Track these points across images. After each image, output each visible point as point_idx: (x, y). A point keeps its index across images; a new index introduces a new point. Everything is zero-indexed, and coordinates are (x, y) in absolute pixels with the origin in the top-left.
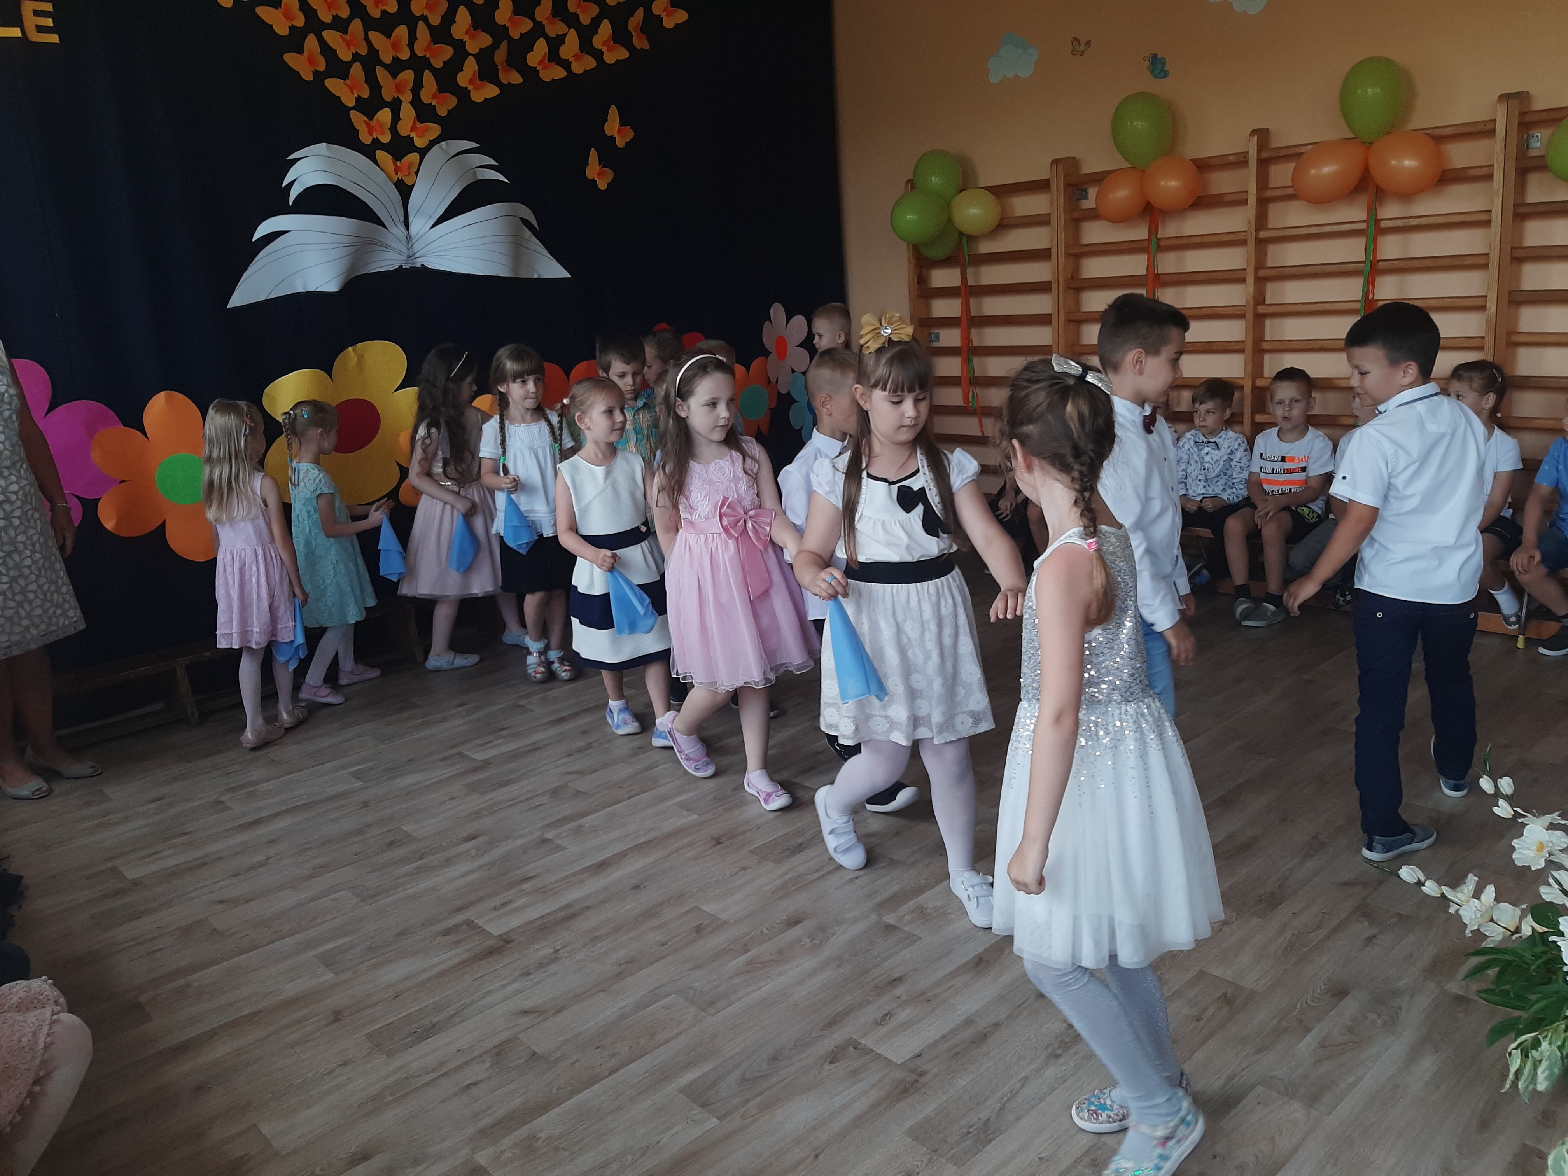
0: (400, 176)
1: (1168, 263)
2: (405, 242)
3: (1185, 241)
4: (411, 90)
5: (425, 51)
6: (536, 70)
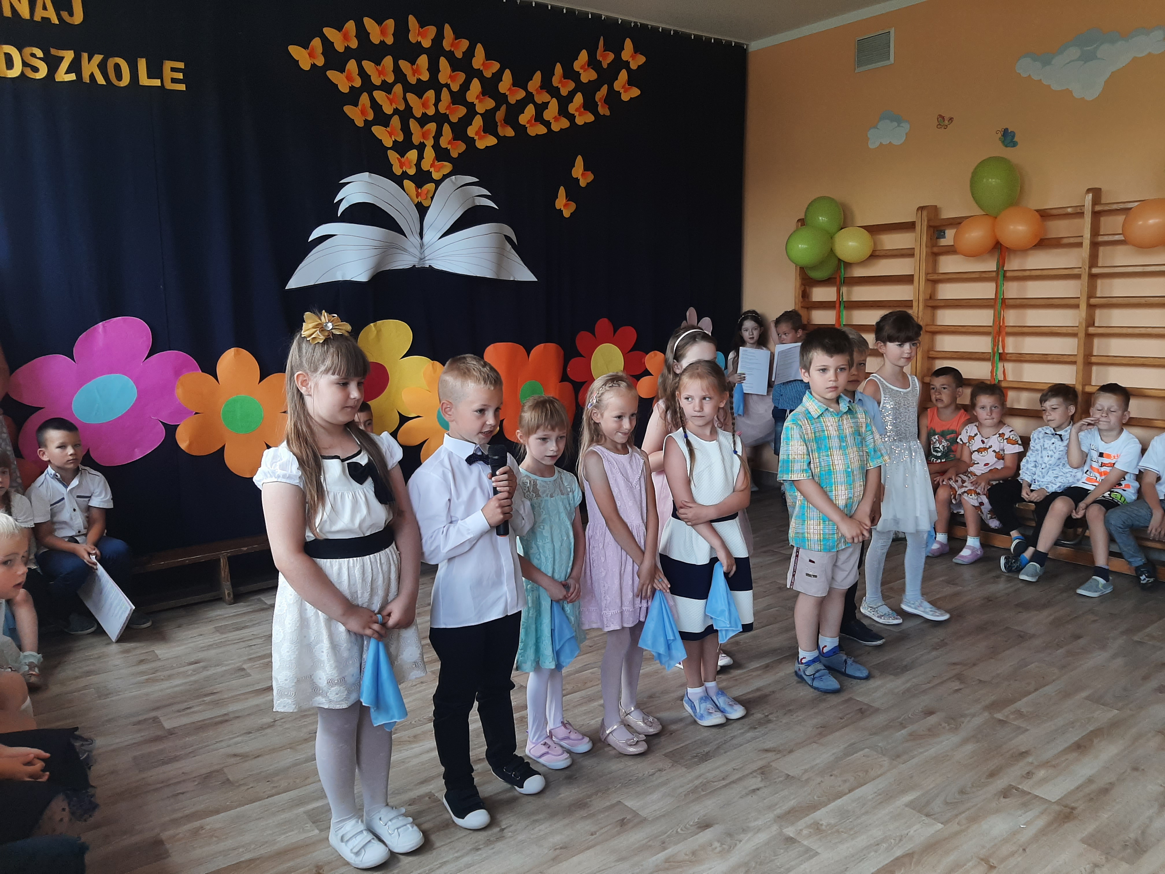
0: (419, 199)
1: (1012, 290)
2: (419, 248)
3: (1027, 273)
4: (433, 137)
5: (446, 109)
6: (525, 127)
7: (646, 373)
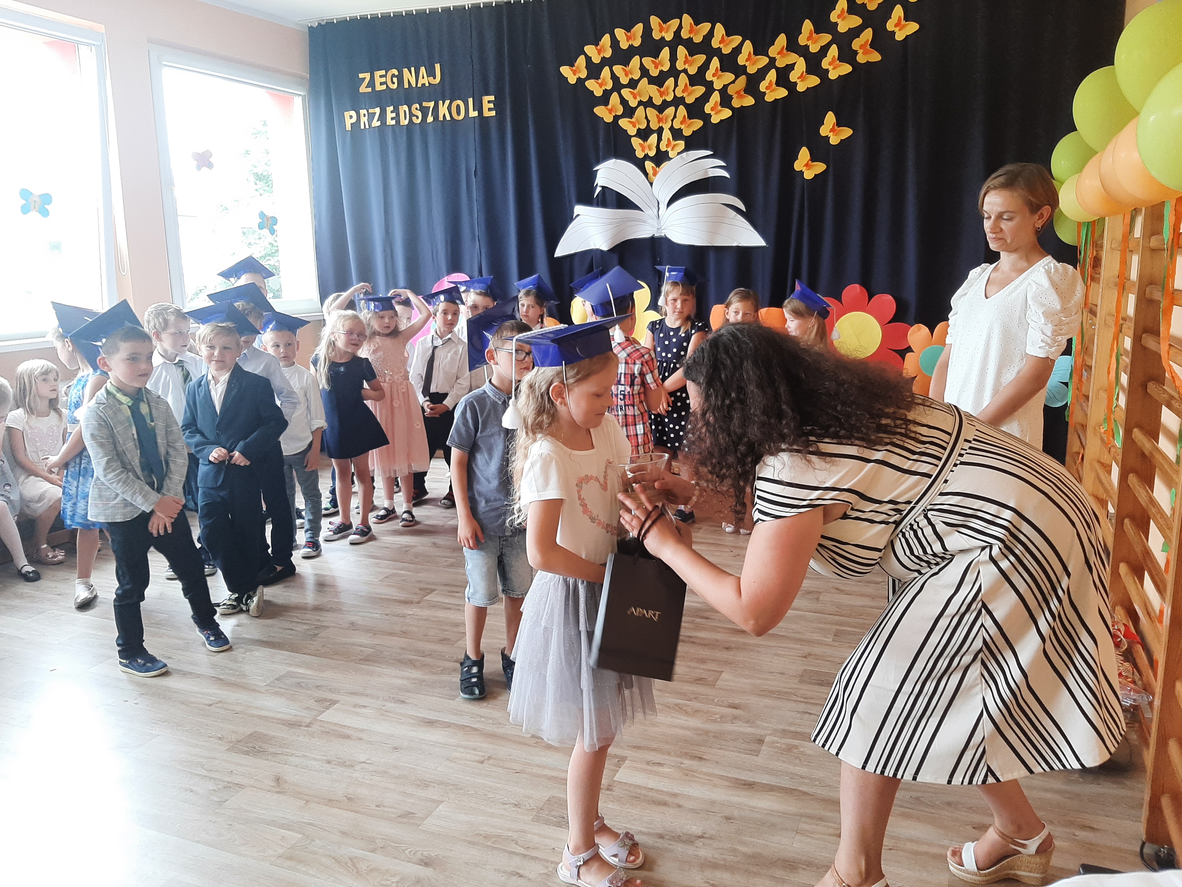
2: (656, 220)
4: (670, 120)
5: (684, 93)
6: (764, 93)
7: (909, 349)
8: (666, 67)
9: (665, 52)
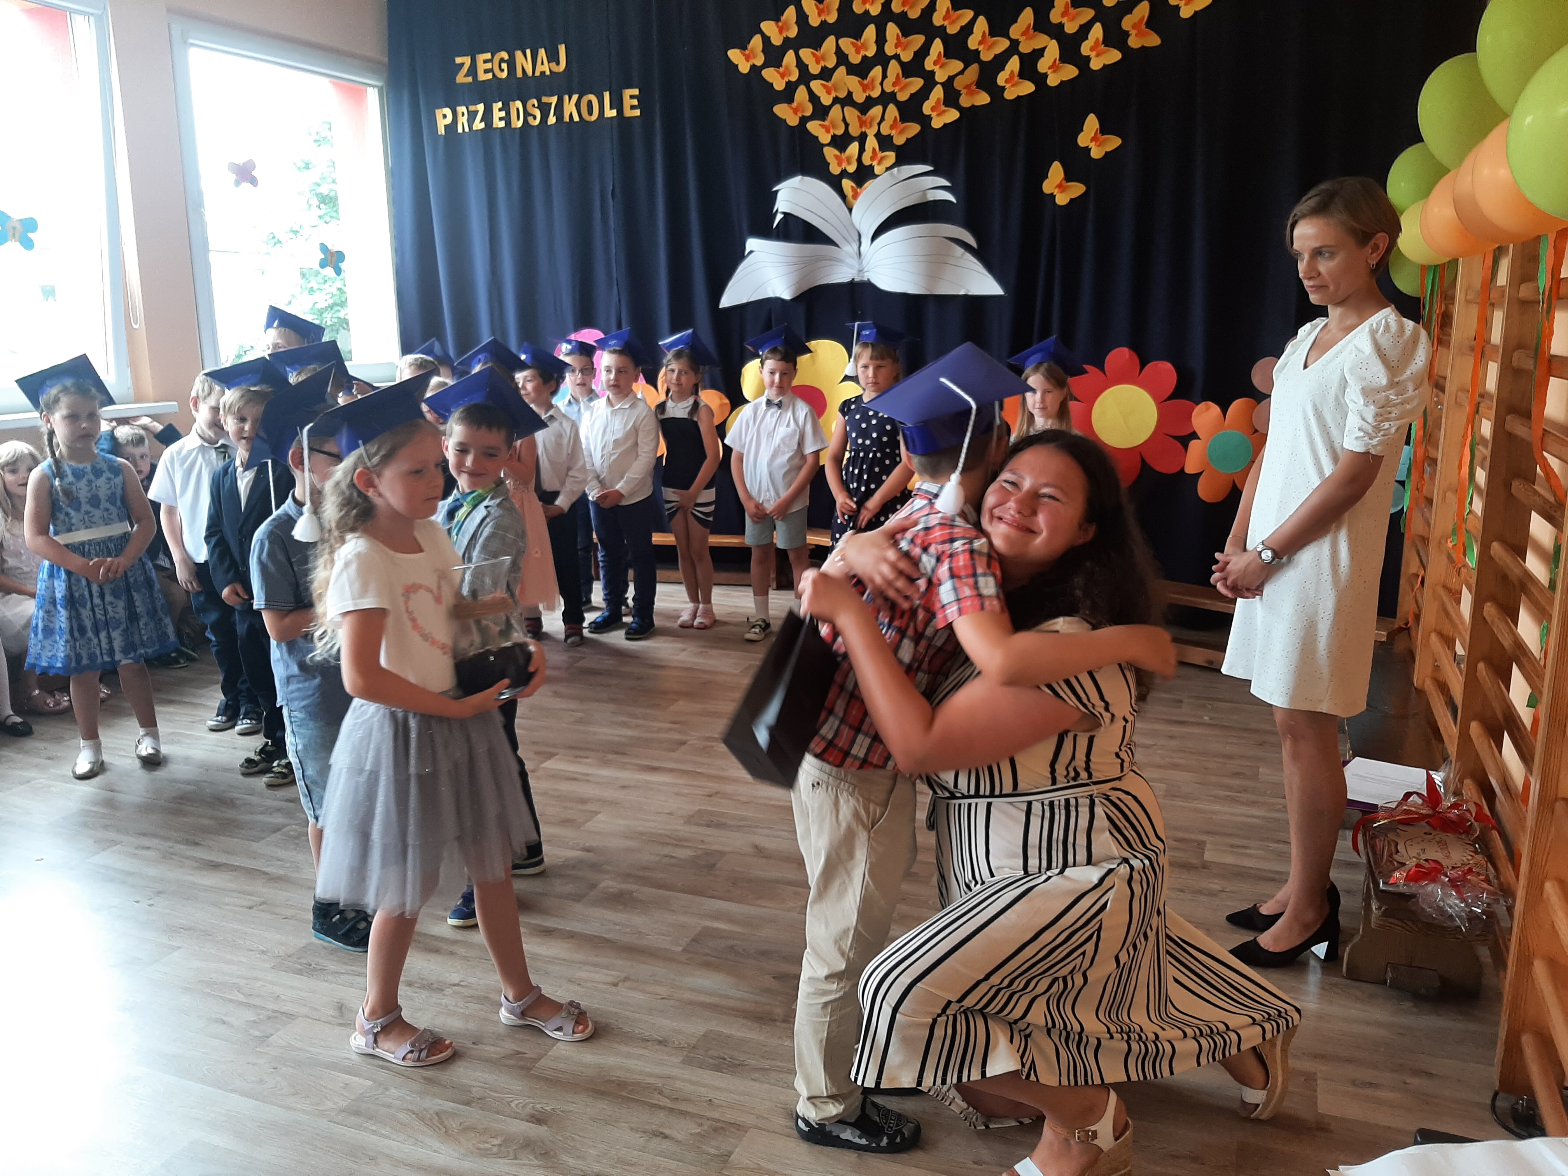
2: (856, 257)
4: (876, 124)
5: (895, 86)
6: (1003, 89)
7: (1194, 435)
8: (871, 52)
9: (870, 32)
